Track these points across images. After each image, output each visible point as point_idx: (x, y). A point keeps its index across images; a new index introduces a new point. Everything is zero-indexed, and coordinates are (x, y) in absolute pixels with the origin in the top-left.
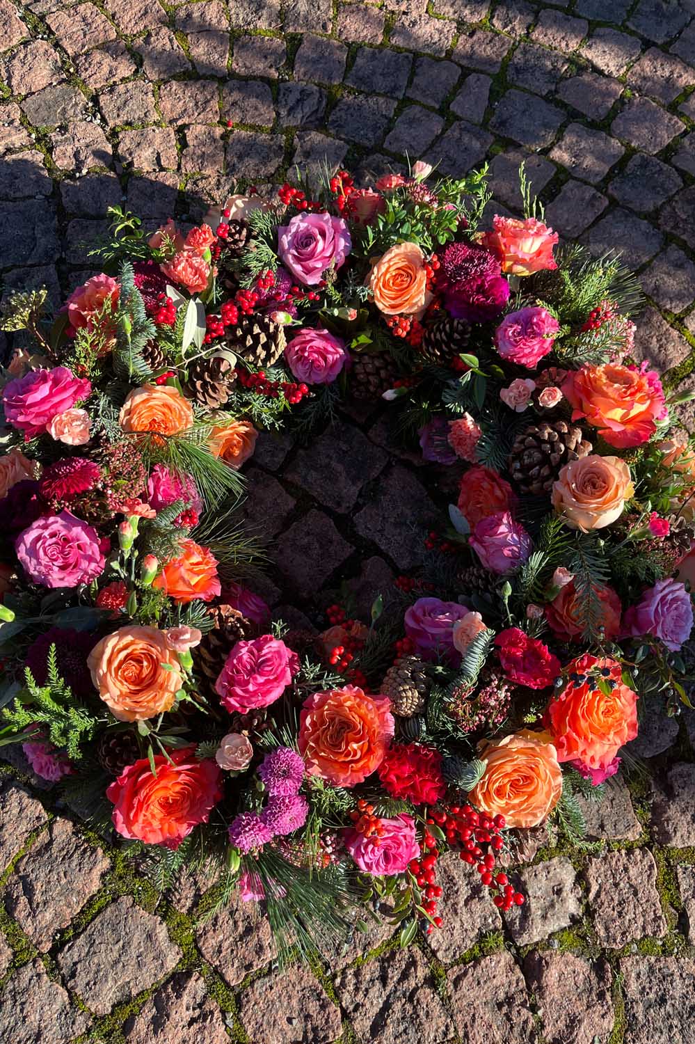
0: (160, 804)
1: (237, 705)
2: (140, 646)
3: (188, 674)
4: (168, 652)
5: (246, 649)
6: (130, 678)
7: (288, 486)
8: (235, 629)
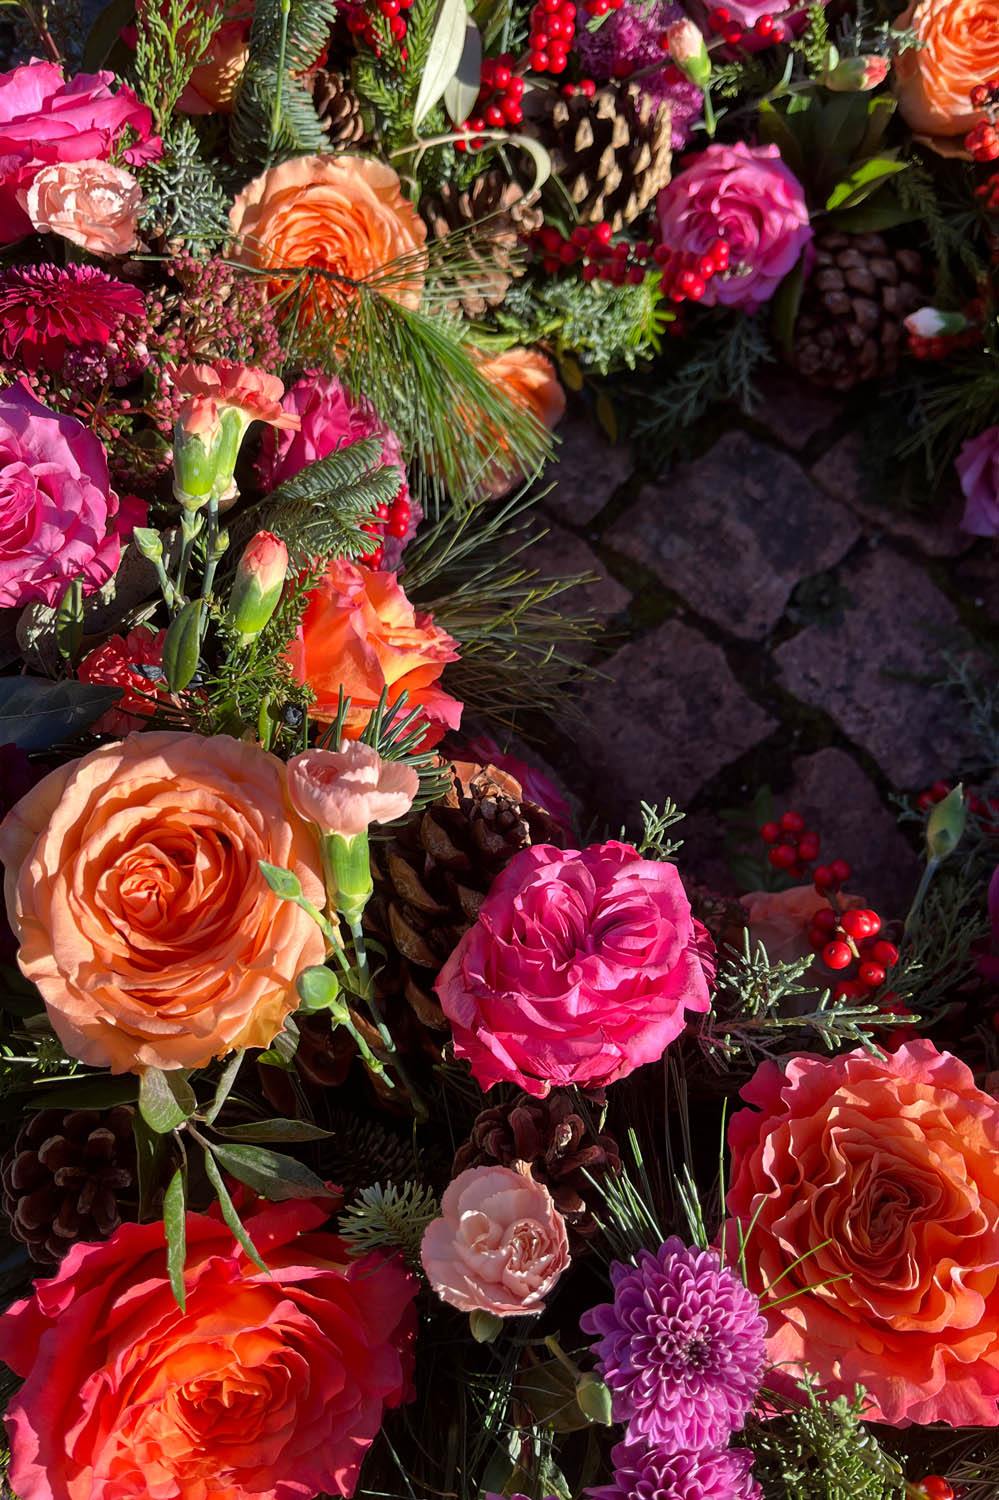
0: (185, 1406)
1: (511, 1065)
2: (192, 803)
3: (346, 930)
4: (289, 833)
5: (558, 867)
6: (142, 904)
7: (618, 565)
8: (507, 818)
